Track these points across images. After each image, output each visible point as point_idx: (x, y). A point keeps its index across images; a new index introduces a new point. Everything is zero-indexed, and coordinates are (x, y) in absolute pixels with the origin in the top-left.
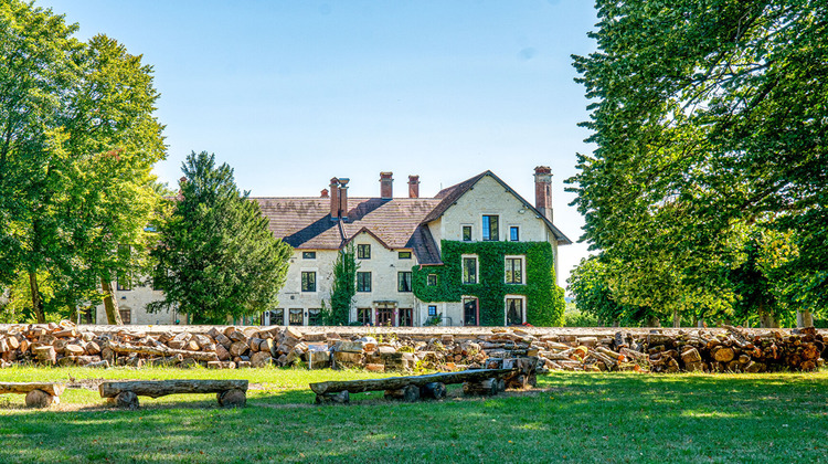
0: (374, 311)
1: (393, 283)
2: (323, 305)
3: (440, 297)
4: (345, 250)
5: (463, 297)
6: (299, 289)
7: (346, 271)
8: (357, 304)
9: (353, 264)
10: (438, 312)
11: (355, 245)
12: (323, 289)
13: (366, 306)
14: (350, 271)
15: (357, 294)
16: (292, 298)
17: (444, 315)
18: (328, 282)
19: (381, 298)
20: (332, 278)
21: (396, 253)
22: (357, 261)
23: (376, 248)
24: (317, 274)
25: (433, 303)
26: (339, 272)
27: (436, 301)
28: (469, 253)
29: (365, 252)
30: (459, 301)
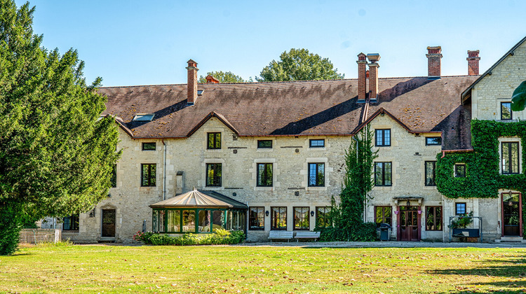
0: (394, 209)
1: (419, 175)
2: (333, 202)
3: (468, 191)
4: (360, 136)
5: (500, 191)
6: (304, 184)
7: (361, 161)
8: (374, 201)
9: (370, 153)
10: (469, 211)
11: (372, 130)
12: (333, 183)
13: (385, 203)
14: (365, 161)
15: (374, 188)
16: (297, 194)
17: (476, 214)
18: (339, 175)
19: (403, 193)
20: (344, 170)
21: (423, 138)
22: (374, 149)
23: (397, 133)
24: (327, 165)
25: (461, 200)
26: (352, 162)
27: (464, 196)
28: (508, 136)
29: (384, 138)
30: (495, 196)
